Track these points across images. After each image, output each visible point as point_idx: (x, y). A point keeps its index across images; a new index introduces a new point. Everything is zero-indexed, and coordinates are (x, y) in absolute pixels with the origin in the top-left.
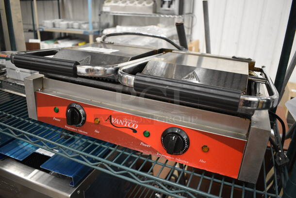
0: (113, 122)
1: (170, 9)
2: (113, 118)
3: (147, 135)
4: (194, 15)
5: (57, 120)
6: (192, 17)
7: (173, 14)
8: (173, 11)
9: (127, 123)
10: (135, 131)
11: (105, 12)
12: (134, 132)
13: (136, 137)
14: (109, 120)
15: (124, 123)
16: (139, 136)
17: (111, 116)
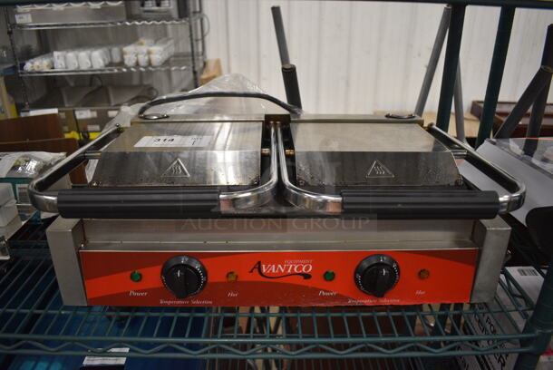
0: (264, 271)
1: (162, 8)
2: (264, 266)
3: (329, 277)
4: (204, 15)
5: (138, 294)
6: (202, 20)
7: (169, 18)
8: (167, 11)
9: (293, 267)
10: (307, 276)
11: (21, 26)
12: (305, 278)
13: (310, 285)
14: (256, 271)
15: (287, 269)
16: (316, 282)
17: (259, 263)
